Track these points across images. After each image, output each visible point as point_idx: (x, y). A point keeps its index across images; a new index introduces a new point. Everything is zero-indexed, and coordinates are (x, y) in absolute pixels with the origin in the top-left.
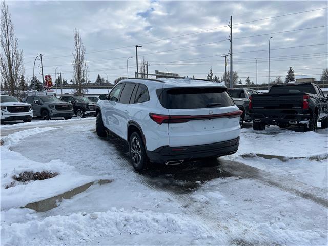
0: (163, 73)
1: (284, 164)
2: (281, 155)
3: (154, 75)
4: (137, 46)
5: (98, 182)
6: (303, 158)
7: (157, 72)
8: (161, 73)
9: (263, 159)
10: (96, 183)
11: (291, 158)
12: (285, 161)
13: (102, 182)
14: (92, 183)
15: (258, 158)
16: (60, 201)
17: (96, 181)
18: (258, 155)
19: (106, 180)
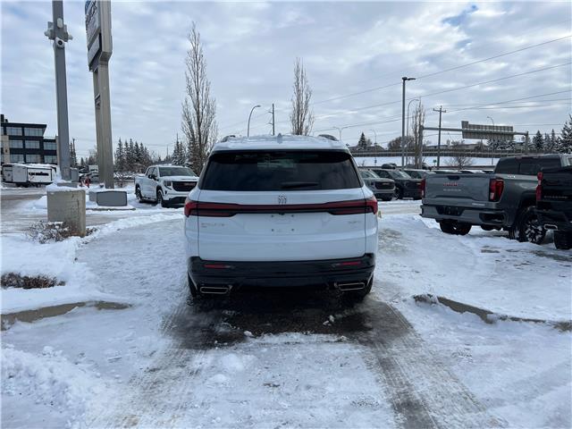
0: (478, 126)
1: (486, 328)
2: (486, 307)
3: (459, 130)
4: (405, 79)
5: (94, 303)
6: (536, 321)
7: (465, 124)
8: (474, 126)
9: (448, 309)
10: (90, 306)
11: (503, 318)
12: (490, 322)
13: (102, 305)
14: (81, 305)
15: (440, 306)
16: (12, 323)
17: (89, 302)
18: (443, 301)
19: (113, 304)
